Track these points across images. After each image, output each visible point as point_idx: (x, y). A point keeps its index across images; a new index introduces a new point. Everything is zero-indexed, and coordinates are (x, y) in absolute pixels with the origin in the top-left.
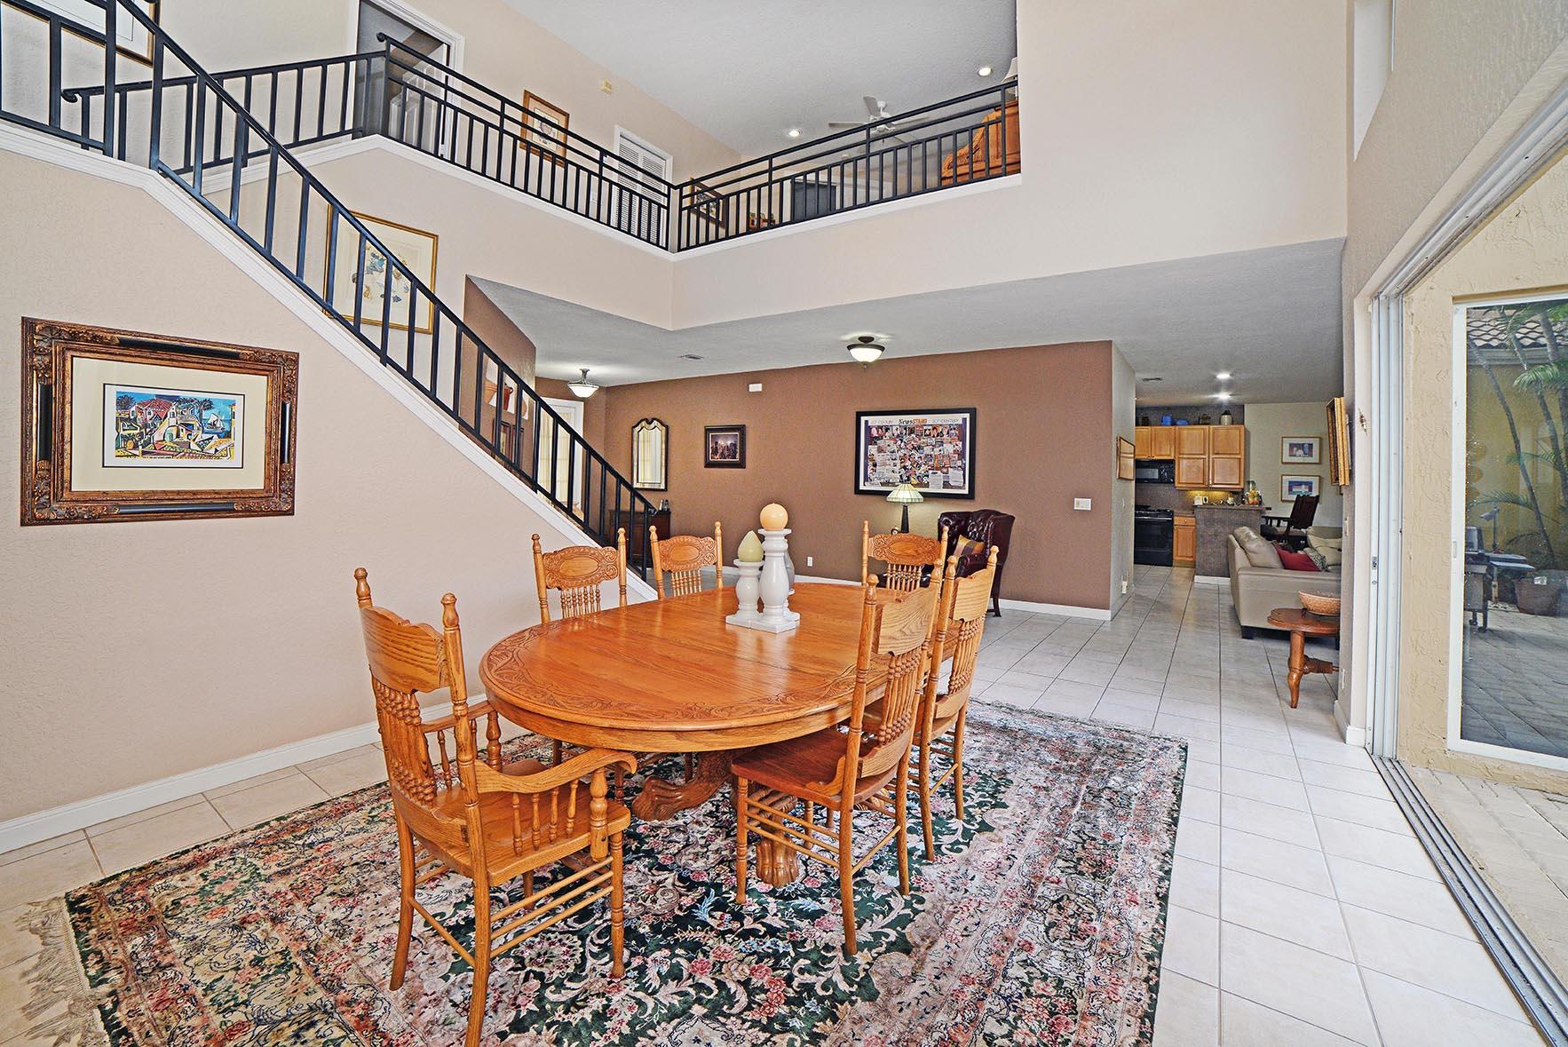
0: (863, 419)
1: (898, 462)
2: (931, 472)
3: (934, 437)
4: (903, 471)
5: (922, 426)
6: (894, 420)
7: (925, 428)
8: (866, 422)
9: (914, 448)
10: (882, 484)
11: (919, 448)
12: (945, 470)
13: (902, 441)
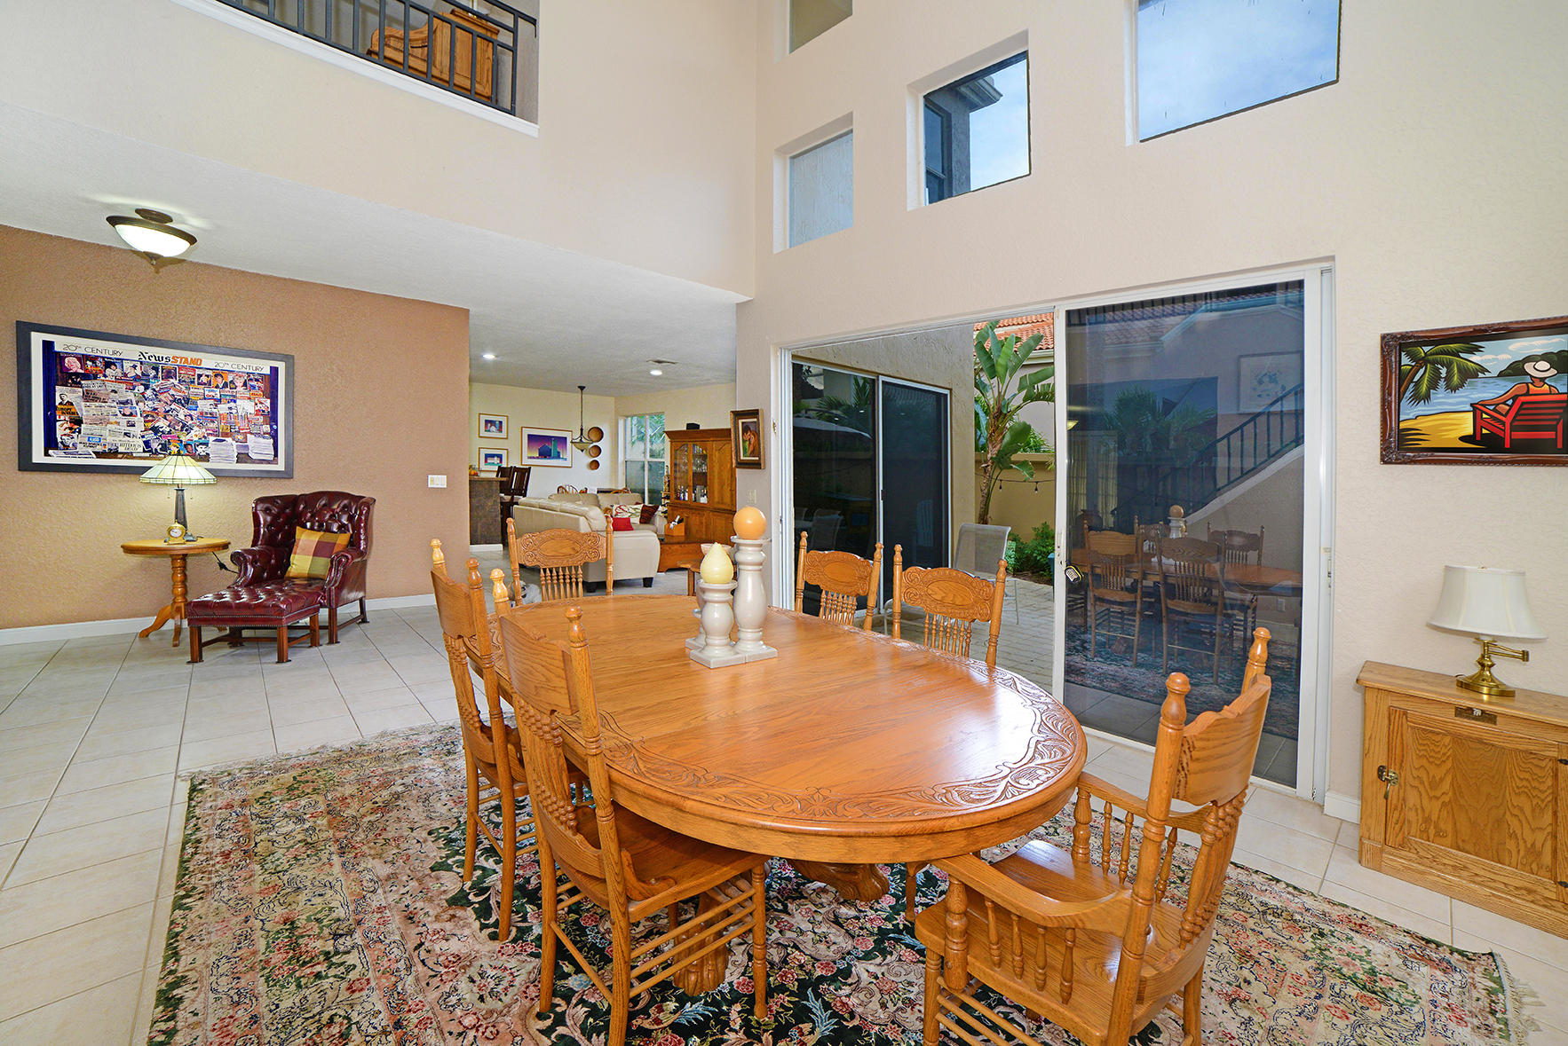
0: (37, 339)
1: (139, 420)
2: (212, 438)
3: (217, 387)
4: (150, 435)
5: (193, 369)
6: (130, 352)
7: (198, 372)
8: (48, 346)
9: (177, 401)
10: (98, 455)
11: (186, 402)
12: (240, 437)
13: (147, 387)
